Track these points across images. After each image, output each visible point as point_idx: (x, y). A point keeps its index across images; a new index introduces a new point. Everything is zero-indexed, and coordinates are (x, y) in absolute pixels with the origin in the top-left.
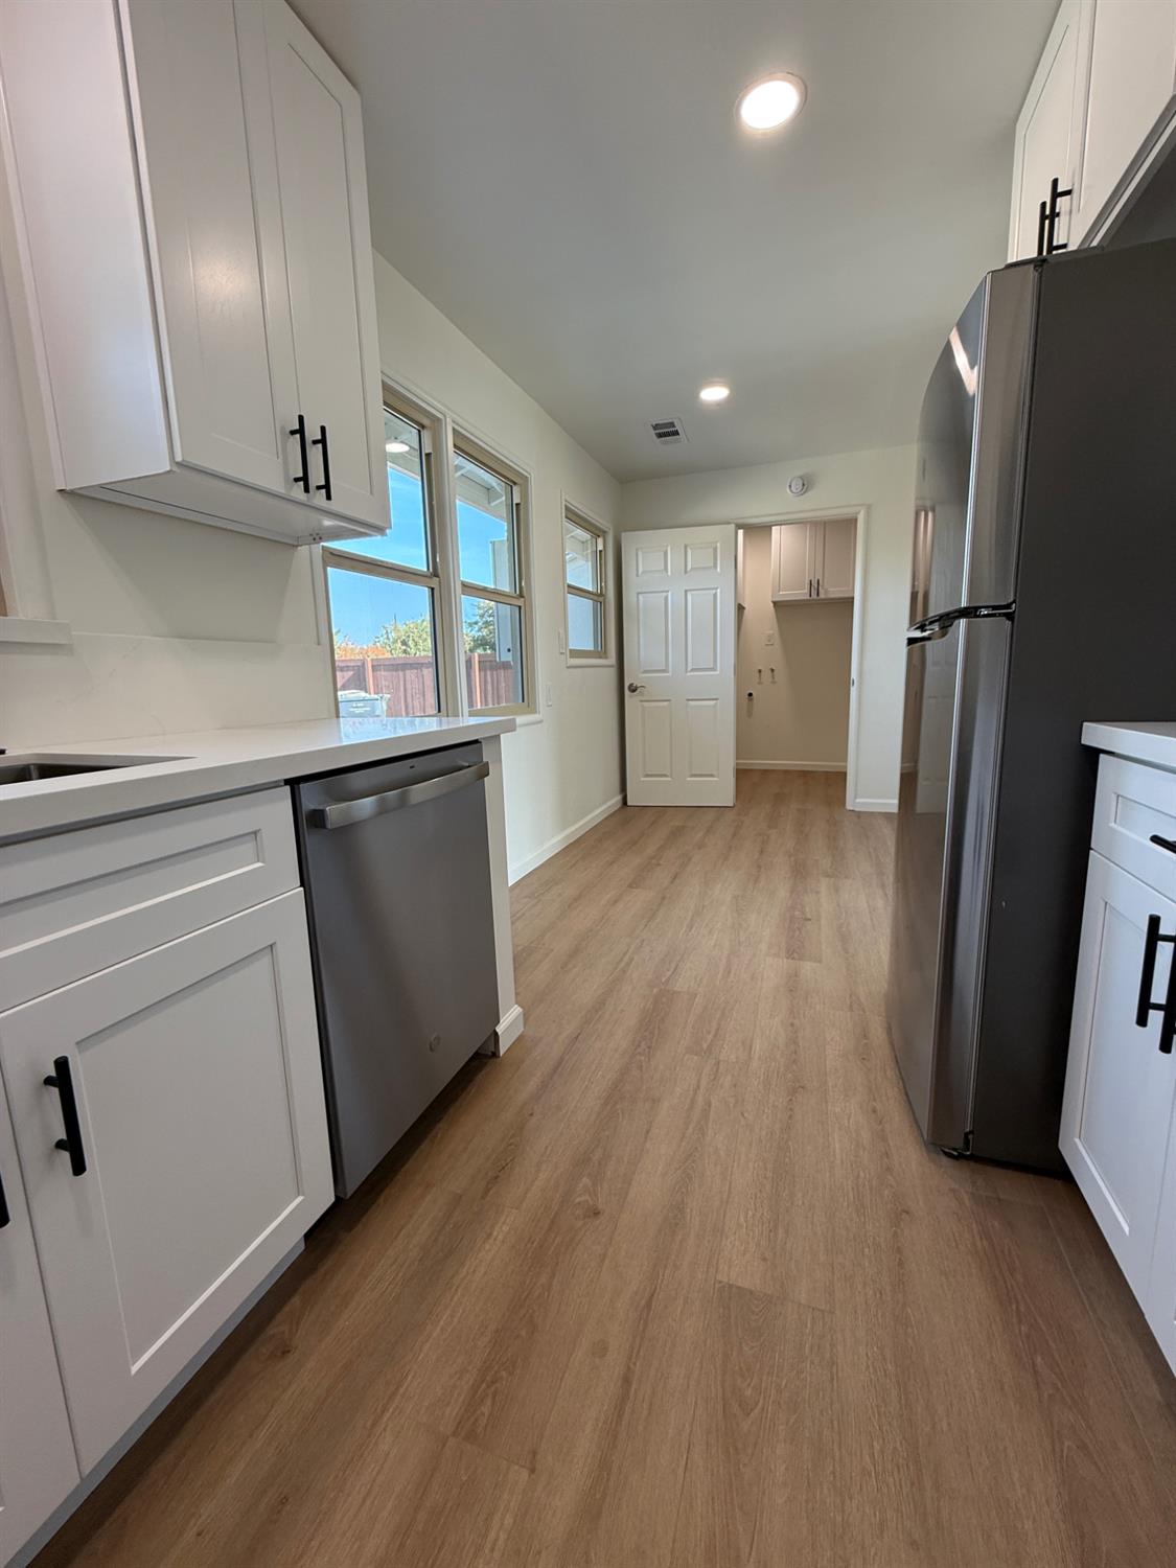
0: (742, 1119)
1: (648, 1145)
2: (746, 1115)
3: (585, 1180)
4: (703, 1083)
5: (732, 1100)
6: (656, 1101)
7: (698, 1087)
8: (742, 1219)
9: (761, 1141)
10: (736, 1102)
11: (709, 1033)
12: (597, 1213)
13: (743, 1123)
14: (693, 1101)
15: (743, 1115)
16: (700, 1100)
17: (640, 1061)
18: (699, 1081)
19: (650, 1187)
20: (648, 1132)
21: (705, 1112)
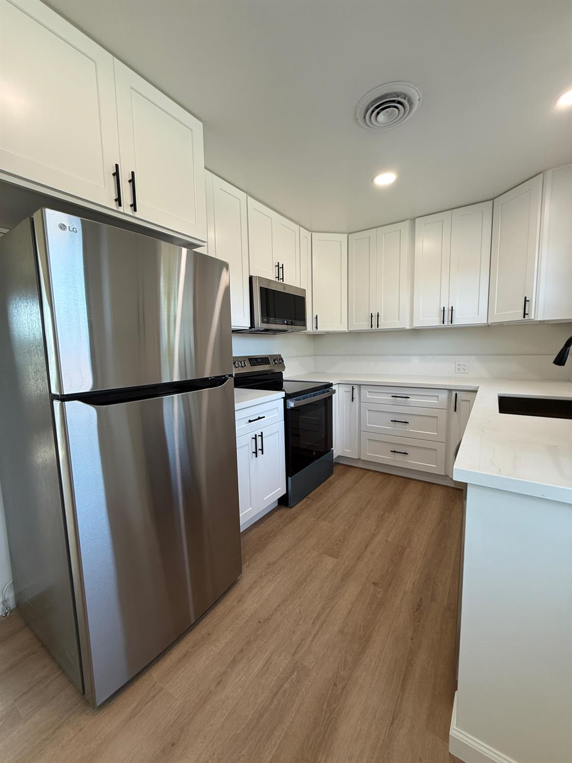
0: (302, 610)
1: (350, 606)
2: (299, 612)
3: (379, 596)
4: (310, 638)
5: (301, 622)
6: (341, 632)
7: (315, 636)
8: (323, 572)
9: (300, 597)
10: (300, 620)
11: (285, 691)
12: (374, 583)
14: (321, 627)
15: (300, 613)
16: (317, 626)
17: (344, 670)
19: (352, 590)
20: (349, 613)
21: (317, 618)
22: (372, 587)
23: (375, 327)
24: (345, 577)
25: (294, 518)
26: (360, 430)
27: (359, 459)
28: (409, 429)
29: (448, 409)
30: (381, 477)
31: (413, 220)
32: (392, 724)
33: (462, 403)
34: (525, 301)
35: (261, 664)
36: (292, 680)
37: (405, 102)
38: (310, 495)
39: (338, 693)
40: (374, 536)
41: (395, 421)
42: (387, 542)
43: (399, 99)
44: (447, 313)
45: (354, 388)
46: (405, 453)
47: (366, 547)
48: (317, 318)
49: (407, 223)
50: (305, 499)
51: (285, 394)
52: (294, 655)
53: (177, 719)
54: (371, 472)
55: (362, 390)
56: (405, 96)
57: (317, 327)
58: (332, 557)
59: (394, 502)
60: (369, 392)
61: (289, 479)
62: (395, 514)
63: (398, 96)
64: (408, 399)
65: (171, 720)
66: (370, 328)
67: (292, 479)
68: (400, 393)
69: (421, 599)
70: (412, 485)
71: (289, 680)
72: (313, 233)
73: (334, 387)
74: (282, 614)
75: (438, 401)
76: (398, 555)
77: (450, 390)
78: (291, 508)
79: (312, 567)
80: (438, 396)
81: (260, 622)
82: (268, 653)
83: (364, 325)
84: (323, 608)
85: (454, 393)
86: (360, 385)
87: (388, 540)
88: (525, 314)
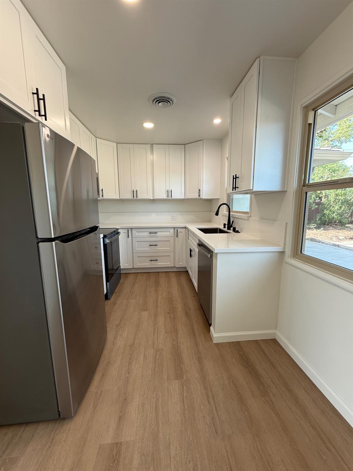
1: (164, 324)
2: (145, 335)
3: (172, 316)
5: (148, 337)
6: (166, 332)
7: (157, 339)
8: (145, 318)
9: (142, 330)
10: (147, 337)
11: (158, 359)
12: (168, 313)
13: (146, 333)
14: (157, 335)
16: (156, 335)
17: (174, 342)
18: (157, 340)
19: (161, 320)
20: (165, 326)
21: (154, 333)
22: (168, 315)
23: (135, 198)
24: (156, 316)
25: (115, 303)
26: (133, 253)
27: (133, 268)
28: (158, 248)
29: (174, 236)
30: (146, 275)
31: (152, 145)
32: (197, 346)
33: (179, 233)
34: (199, 190)
35: (142, 357)
36: (158, 354)
37: (171, 102)
38: (116, 291)
39: (177, 348)
40: (157, 298)
41: (151, 245)
42: (164, 298)
43: (169, 100)
44: (169, 193)
45: (129, 230)
46: (156, 260)
47: (157, 303)
48: (102, 190)
49: (149, 146)
50: (114, 294)
51: (104, 235)
52: (153, 348)
53: (120, 393)
54: (140, 274)
55: (133, 231)
56: (171, 100)
57: (103, 196)
58: (145, 311)
59: (157, 284)
60: (137, 232)
61: (108, 283)
62: (161, 287)
63: (169, 99)
64: (157, 234)
65: (117, 396)
66: (133, 198)
67: (109, 284)
68: (153, 231)
69: (186, 311)
70: (161, 274)
71: (157, 355)
72: (97, 139)
73: (119, 231)
74: (138, 339)
75: (170, 233)
76: (170, 300)
77: (174, 228)
78: (109, 299)
79: (139, 318)
80: (169, 231)
81: (131, 346)
82: (142, 353)
83: (129, 196)
84: (154, 329)
85: (176, 229)
86: (132, 229)
87: (164, 297)
88: (199, 196)
